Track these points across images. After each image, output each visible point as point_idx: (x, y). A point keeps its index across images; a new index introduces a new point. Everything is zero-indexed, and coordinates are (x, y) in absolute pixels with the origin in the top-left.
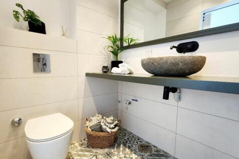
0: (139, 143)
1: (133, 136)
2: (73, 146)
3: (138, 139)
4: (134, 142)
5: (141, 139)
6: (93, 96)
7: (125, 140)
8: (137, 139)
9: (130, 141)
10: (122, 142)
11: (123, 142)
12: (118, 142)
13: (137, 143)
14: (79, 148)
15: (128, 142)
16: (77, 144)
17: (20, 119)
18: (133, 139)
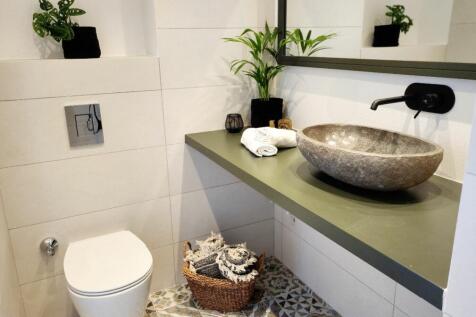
0: (312, 310)
1: (303, 292)
2: (161, 297)
3: (314, 301)
4: (299, 307)
5: (321, 300)
6: (206, 189)
7: (281, 298)
8: (310, 301)
9: (292, 303)
10: (271, 303)
11: (275, 304)
12: (263, 300)
13: (308, 309)
14: (174, 304)
15: (287, 305)
16: (170, 295)
17: (54, 242)
18: (302, 299)
